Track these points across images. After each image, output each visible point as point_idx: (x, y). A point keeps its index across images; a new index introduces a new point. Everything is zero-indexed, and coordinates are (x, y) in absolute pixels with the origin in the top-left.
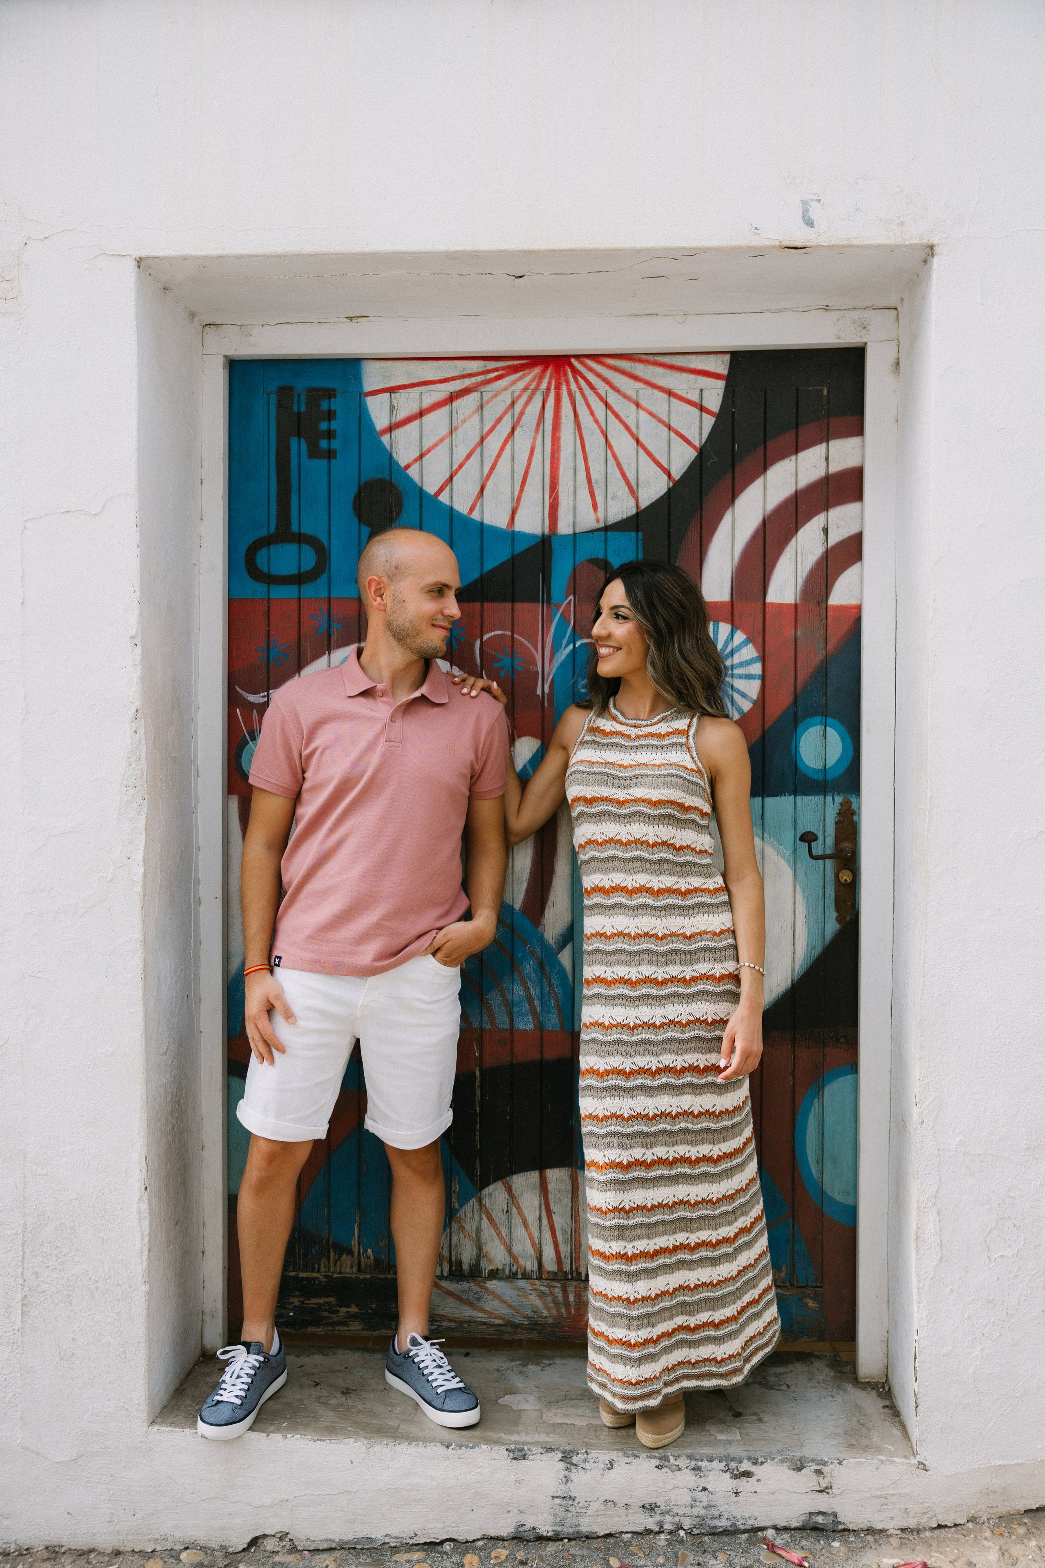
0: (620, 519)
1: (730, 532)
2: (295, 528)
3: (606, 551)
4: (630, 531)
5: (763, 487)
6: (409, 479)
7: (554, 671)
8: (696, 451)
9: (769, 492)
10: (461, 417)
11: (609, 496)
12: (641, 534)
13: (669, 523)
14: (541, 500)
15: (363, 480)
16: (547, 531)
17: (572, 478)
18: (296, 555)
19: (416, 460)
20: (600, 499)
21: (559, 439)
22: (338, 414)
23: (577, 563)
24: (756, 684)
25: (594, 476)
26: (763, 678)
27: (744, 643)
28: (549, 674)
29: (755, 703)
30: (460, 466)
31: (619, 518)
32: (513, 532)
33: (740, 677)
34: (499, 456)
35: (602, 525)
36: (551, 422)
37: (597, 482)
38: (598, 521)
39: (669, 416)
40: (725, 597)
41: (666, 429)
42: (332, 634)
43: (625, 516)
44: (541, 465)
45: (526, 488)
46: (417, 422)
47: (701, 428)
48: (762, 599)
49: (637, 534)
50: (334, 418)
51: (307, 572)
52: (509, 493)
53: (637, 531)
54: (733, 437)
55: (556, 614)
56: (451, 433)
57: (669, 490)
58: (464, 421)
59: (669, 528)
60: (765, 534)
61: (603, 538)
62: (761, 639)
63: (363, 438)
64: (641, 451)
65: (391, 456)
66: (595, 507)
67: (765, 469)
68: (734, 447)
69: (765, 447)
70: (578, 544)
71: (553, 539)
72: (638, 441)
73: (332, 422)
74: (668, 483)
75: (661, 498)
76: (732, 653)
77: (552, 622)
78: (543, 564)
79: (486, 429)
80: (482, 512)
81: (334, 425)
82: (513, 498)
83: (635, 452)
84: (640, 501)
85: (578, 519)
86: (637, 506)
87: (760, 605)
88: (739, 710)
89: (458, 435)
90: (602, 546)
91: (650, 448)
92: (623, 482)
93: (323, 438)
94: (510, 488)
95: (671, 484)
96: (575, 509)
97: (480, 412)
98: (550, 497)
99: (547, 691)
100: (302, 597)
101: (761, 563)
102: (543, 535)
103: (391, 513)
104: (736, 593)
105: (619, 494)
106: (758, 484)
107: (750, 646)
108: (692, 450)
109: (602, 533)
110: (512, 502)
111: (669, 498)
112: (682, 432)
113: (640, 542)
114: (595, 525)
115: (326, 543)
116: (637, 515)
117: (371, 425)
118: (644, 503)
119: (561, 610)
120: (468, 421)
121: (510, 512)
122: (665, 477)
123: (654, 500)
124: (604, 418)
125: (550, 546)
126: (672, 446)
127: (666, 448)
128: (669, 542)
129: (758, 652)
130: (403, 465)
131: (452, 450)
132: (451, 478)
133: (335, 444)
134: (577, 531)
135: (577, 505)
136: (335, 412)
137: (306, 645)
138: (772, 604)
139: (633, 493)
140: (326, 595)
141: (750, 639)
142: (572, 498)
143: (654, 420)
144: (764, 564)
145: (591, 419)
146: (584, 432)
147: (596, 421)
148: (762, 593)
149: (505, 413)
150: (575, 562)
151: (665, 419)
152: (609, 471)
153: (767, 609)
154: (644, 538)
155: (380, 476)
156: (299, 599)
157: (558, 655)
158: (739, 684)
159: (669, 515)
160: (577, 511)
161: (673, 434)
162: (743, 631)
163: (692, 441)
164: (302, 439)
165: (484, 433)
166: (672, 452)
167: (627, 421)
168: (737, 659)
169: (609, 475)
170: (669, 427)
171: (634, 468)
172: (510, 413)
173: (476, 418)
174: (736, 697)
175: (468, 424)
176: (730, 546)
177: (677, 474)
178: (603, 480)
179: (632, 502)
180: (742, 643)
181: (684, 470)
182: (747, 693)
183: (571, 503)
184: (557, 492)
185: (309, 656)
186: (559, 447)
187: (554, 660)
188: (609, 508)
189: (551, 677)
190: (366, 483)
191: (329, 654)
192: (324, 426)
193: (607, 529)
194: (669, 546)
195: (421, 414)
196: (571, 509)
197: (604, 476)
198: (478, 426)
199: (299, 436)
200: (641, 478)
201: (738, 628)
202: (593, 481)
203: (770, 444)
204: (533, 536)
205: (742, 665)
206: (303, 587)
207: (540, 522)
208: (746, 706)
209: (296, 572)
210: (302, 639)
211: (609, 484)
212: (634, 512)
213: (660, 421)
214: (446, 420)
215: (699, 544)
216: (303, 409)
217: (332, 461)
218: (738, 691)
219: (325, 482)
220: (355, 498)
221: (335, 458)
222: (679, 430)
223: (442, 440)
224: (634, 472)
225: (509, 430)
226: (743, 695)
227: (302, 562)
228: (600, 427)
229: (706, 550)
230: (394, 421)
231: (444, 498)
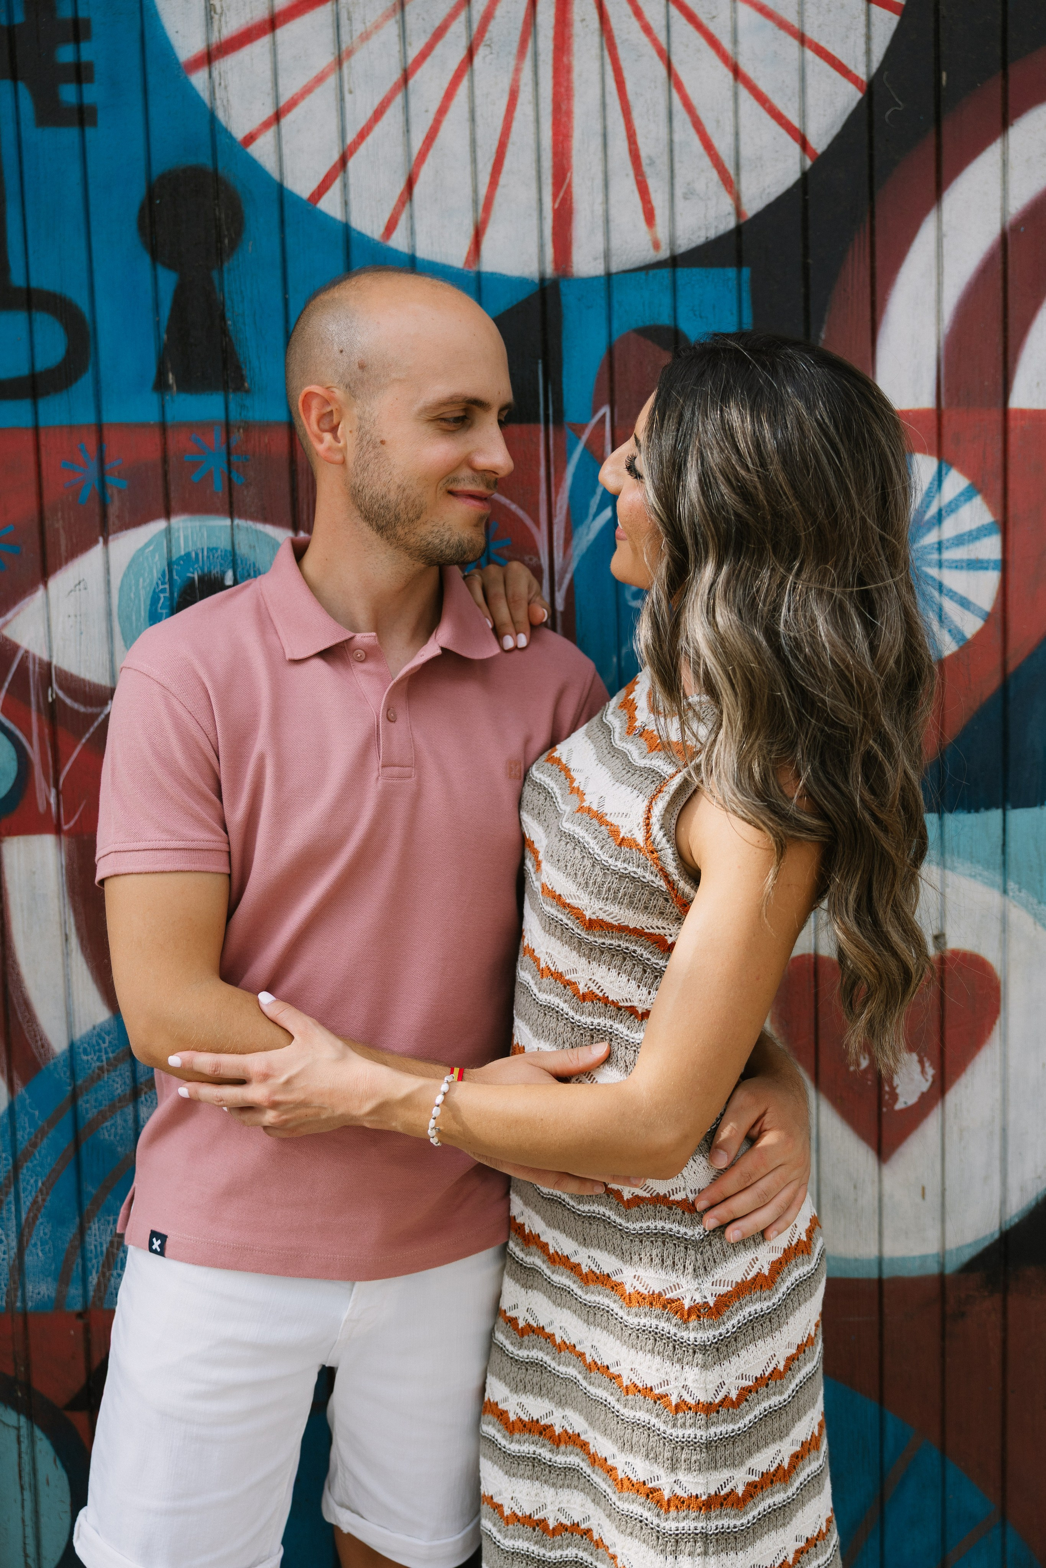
0: (701, 240)
1: (933, 262)
2: (17, 278)
3: (675, 309)
4: (723, 265)
5: (1000, 164)
6: (254, 166)
7: (574, 565)
8: (860, 89)
9: (1015, 175)
10: (359, 28)
11: (679, 192)
12: (746, 272)
13: (806, 247)
14: (534, 204)
15: (158, 169)
16: (549, 270)
17: (600, 155)
18: (24, 335)
19: (266, 125)
20: (658, 199)
21: (569, 70)
22: (96, 28)
23: (615, 337)
24: (991, 579)
25: (645, 150)
26: (1004, 566)
27: (966, 496)
28: (564, 571)
29: (988, 618)
30: (362, 135)
31: (699, 239)
32: (479, 274)
33: (958, 565)
34: (442, 111)
35: (664, 253)
36: (550, 33)
37: (652, 163)
38: (656, 245)
39: (801, 13)
40: (925, 400)
41: (795, 43)
42: (108, 500)
43: (712, 234)
44: (531, 128)
45: (503, 179)
46: (265, 41)
47: (868, 38)
48: (1000, 401)
49: (739, 272)
50: (88, 36)
51: (50, 372)
52: (468, 191)
53: (739, 264)
54: (937, 58)
55: (577, 443)
56: (339, 62)
57: (805, 176)
58: (365, 37)
59: (806, 255)
60: (1005, 263)
61: (667, 281)
62: (998, 486)
63: (152, 80)
64: (744, 93)
65: (212, 118)
66: (649, 216)
67: (1004, 124)
68: (939, 79)
69: (1005, 76)
70: (616, 297)
71: (563, 287)
72: (736, 72)
73: (84, 46)
74: (802, 161)
75: (789, 193)
76: (939, 518)
77: (565, 462)
78: (545, 342)
79: (413, 53)
80: (412, 232)
81: (89, 51)
82: (475, 202)
83: (729, 94)
84: (745, 199)
85: (615, 243)
86: (739, 212)
87: (997, 415)
88: (956, 633)
89: (355, 65)
90: (667, 300)
91: (763, 86)
92: (707, 162)
93: (67, 82)
94: (468, 180)
95: (809, 163)
96: (607, 221)
97: (398, 16)
98: (555, 196)
99: (560, 606)
100: (42, 423)
101: (998, 326)
102: (542, 280)
103: (219, 240)
104: (948, 390)
105: (700, 186)
106: (990, 158)
107: (978, 501)
108: (851, 88)
109: (665, 273)
110: (476, 210)
111: (805, 192)
112: (830, 48)
113: (746, 287)
114: (649, 255)
115: (85, 308)
116: (738, 230)
117: (167, 50)
118: (752, 206)
119: (585, 437)
120: (374, 38)
121: (471, 231)
122: (795, 148)
123: (772, 198)
124: (664, 22)
125: (558, 304)
126: (811, 80)
127: (796, 85)
128: (807, 286)
129: (994, 515)
130: (239, 132)
131: (342, 99)
132: (343, 161)
133: (93, 93)
134: (614, 269)
135: (613, 212)
136: (88, 22)
137: (57, 524)
138: (1023, 412)
139: (729, 183)
140: (91, 419)
141: (977, 487)
142: (600, 198)
143: (769, 24)
144: (1005, 329)
145: (635, 25)
146: (622, 53)
147: (647, 29)
148: (1000, 388)
149: (452, 16)
150: (610, 335)
151: (791, 18)
152: (677, 138)
153: (1012, 424)
154: (753, 280)
155: (191, 161)
156: (36, 429)
157: (581, 530)
158: (954, 580)
159: (805, 229)
160: (612, 225)
161: (809, 54)
162: (964, 471)
163: (851, 67)
164: (21, 86)
165: (410, 60)
166: (810, 92)
167: (712, 27)
168: (950, 529)
169: (677, 148)
170: (802, 39)
171: (729, 129)
172: (462, 17)
173: (391, 29)
174: (950, 607)
175: (375, 42)
176: (933, 290)
177: (820, 141)
178: (665, 158)
179: (726, 204)
180: (962, 494)
181: (835, 131)
182: (972, 598)
183: (599, 209)
184: (569, 186)
185: (63, 548)
186: (569, 90)
187: (574, 542)
188: (678, 218)
189: (568, 577)
190: (162, 177)
191: (106, 542)
192: (66, 54)
193: (675, 262)
194: (807, 298)
195: (273, 23)
196: (600, 222)
197: (667, 149)
198: (396, 48)
199: (15, 79)
200: (746, 151)
201: (951, 465)
202: (644, 161)
203: (1015, 71)
204: (522, 282)
205: (960, 540)
206: (42, 404)
207: (533, 249)
208: (971, 625)
209: (24, 370)
210: (47, 513)
211: (677, 166)
212: (731, 223)
213: (783, 25)
214: (328, 34)
215: (868, 290)
216: (19, 18)
217: (90, 132)
218: (953, 595)
219: (75, 176)
220: (142, 210)
221: (94, 123)
222: (823, 44)
223: (320, 79)
224: (730, 139)
225: (462, 53)
226: (964, 603)
227: (38, 349)
228: (655, 42)
229: (884, 301)
230: (215, 39)
231: (330, 205)
